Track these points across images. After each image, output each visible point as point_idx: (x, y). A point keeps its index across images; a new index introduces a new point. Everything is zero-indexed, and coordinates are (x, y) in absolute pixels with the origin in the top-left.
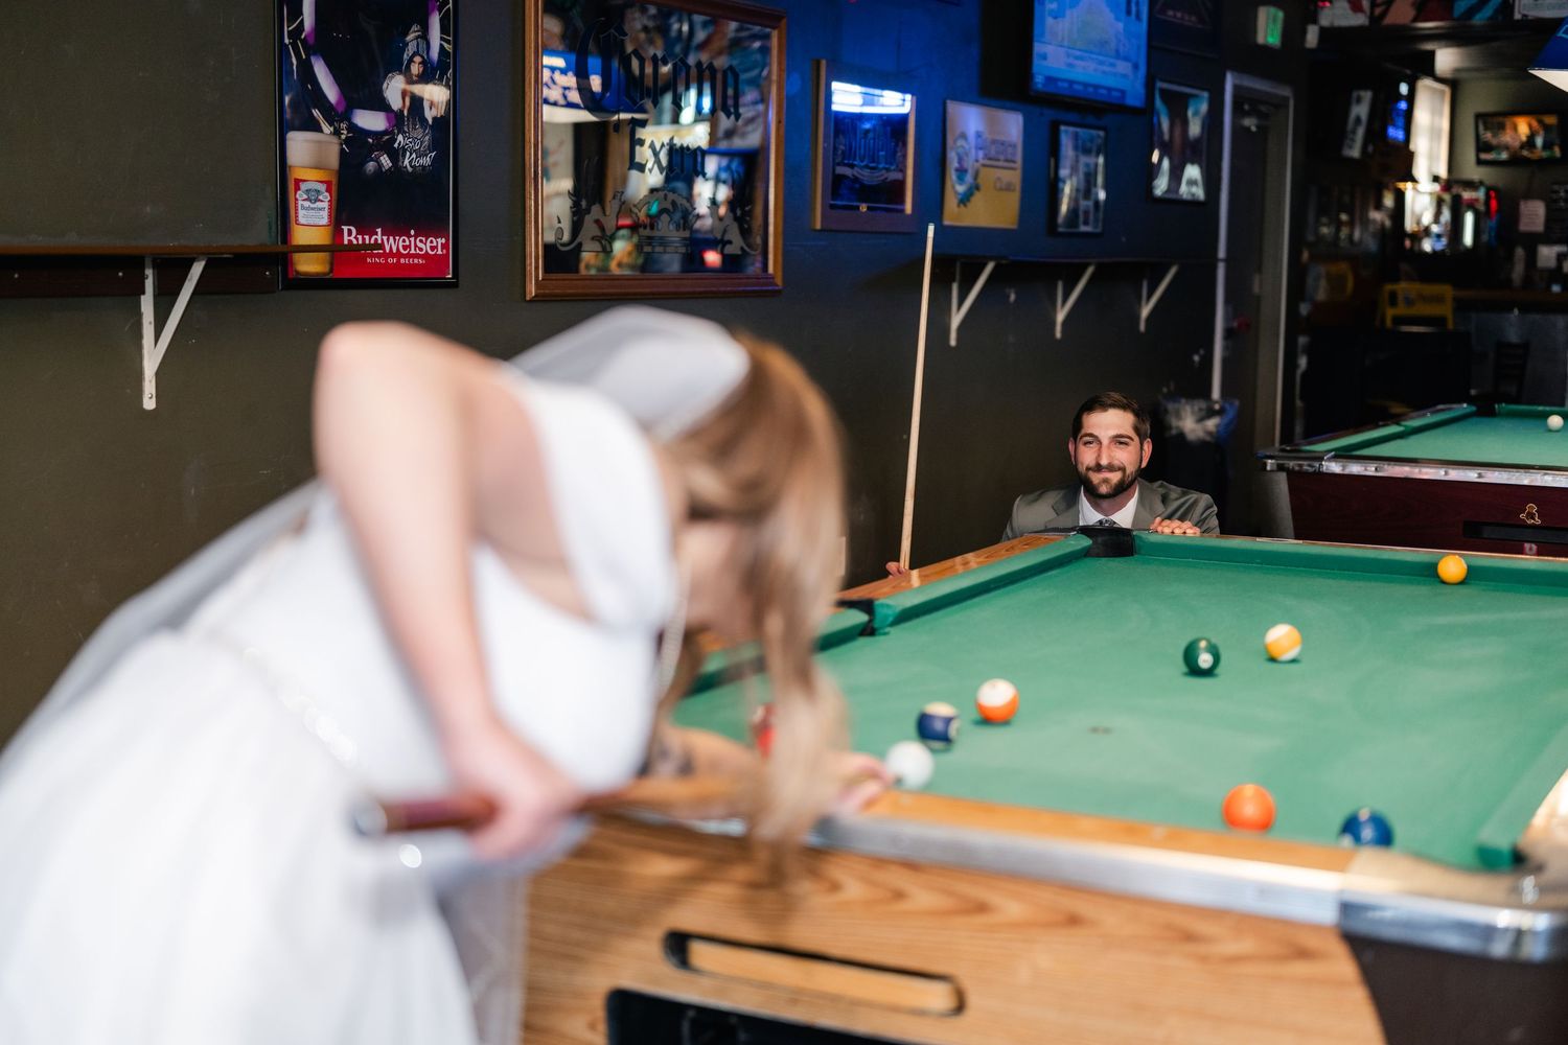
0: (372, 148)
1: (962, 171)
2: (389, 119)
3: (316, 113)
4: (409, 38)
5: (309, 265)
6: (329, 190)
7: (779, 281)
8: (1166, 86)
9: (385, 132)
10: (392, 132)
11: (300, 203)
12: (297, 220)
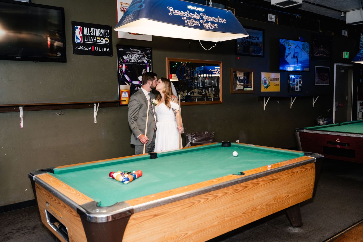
0: (136, 86)
1: (265, 83)
2: (139, 82)
3: (125, 82)
4: (143, 71)
5: (124, 103)
6: (128, 92)
7: (222, 102)
8: (317, 67)
9: (139, 84)
10: (140, 84)
11: (122, 95)
12: (122, 96)
